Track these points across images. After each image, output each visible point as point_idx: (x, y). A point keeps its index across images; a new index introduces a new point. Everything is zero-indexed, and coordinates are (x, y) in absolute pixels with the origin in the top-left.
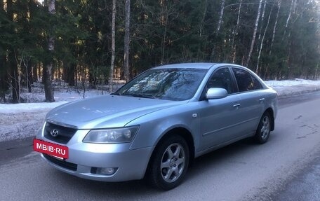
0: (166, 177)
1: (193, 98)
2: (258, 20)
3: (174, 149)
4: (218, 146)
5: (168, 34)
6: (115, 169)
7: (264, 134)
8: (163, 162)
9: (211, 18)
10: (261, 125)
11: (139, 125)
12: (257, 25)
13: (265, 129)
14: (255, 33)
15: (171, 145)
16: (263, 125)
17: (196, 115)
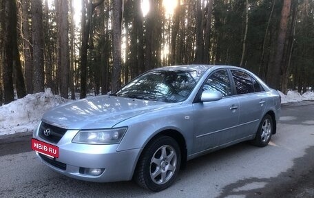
1: (187, 101)
6: (103, 170)
11: (127, 127)
17: (188, 117)
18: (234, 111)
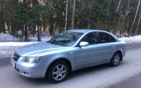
0: (55, 78)
1: (73, 46)
2: (138, 6)
3: (60, 67)
4: (87, 66)
5: (92, 13)
6: (32, 73)
7: (116, 62)
8: (54, 72)
9: (114, 5)
10: (113, 58)
11: (42, 56)
12: (138, 8)
13: (116, 60)
14: (137, 12)
15: (59, 65)
16: (115, 58)
17: (72, 53)
18: (97, 51)
